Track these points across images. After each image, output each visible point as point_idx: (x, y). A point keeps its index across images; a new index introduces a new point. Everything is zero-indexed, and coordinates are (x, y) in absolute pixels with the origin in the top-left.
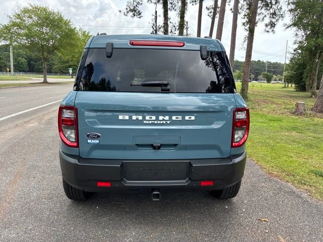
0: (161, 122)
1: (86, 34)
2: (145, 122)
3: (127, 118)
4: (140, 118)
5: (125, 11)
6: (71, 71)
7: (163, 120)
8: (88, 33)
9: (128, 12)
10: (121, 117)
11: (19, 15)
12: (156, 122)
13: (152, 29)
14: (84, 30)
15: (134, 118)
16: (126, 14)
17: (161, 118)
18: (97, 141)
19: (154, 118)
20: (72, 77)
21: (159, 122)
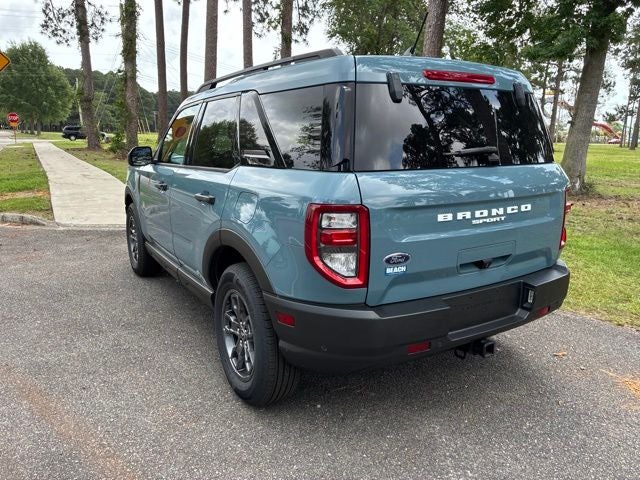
0: (495, 219)
2: (474, 222)
3: (450, 217)
4: (468, 215)
7: (498, 215)
10: (441, 218)
12: (488, 220)
13: (43, 15)
15: (460, 216)
17: (494, 212)
18: (403, 269)
19: (486, 213)
21: (492, 220)
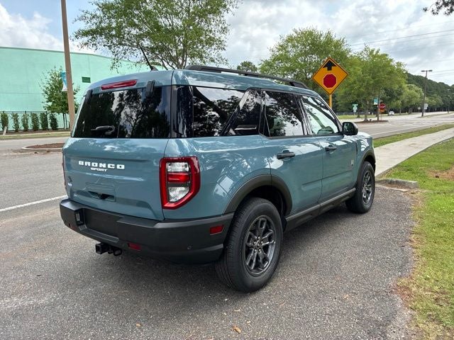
1: (374, 53)
3: (83, 163)
4: (89, 164)
5: (435, 8)
6: (355, 108)
7: (103, 168)
8: (378, 52)
9: (439, 8)
11: (282, 46)
14: (371, 49)
16: (435, 11)
17: (101, 165)
18: (71, 185)
20: (359, 117)
21: (100, 170)
